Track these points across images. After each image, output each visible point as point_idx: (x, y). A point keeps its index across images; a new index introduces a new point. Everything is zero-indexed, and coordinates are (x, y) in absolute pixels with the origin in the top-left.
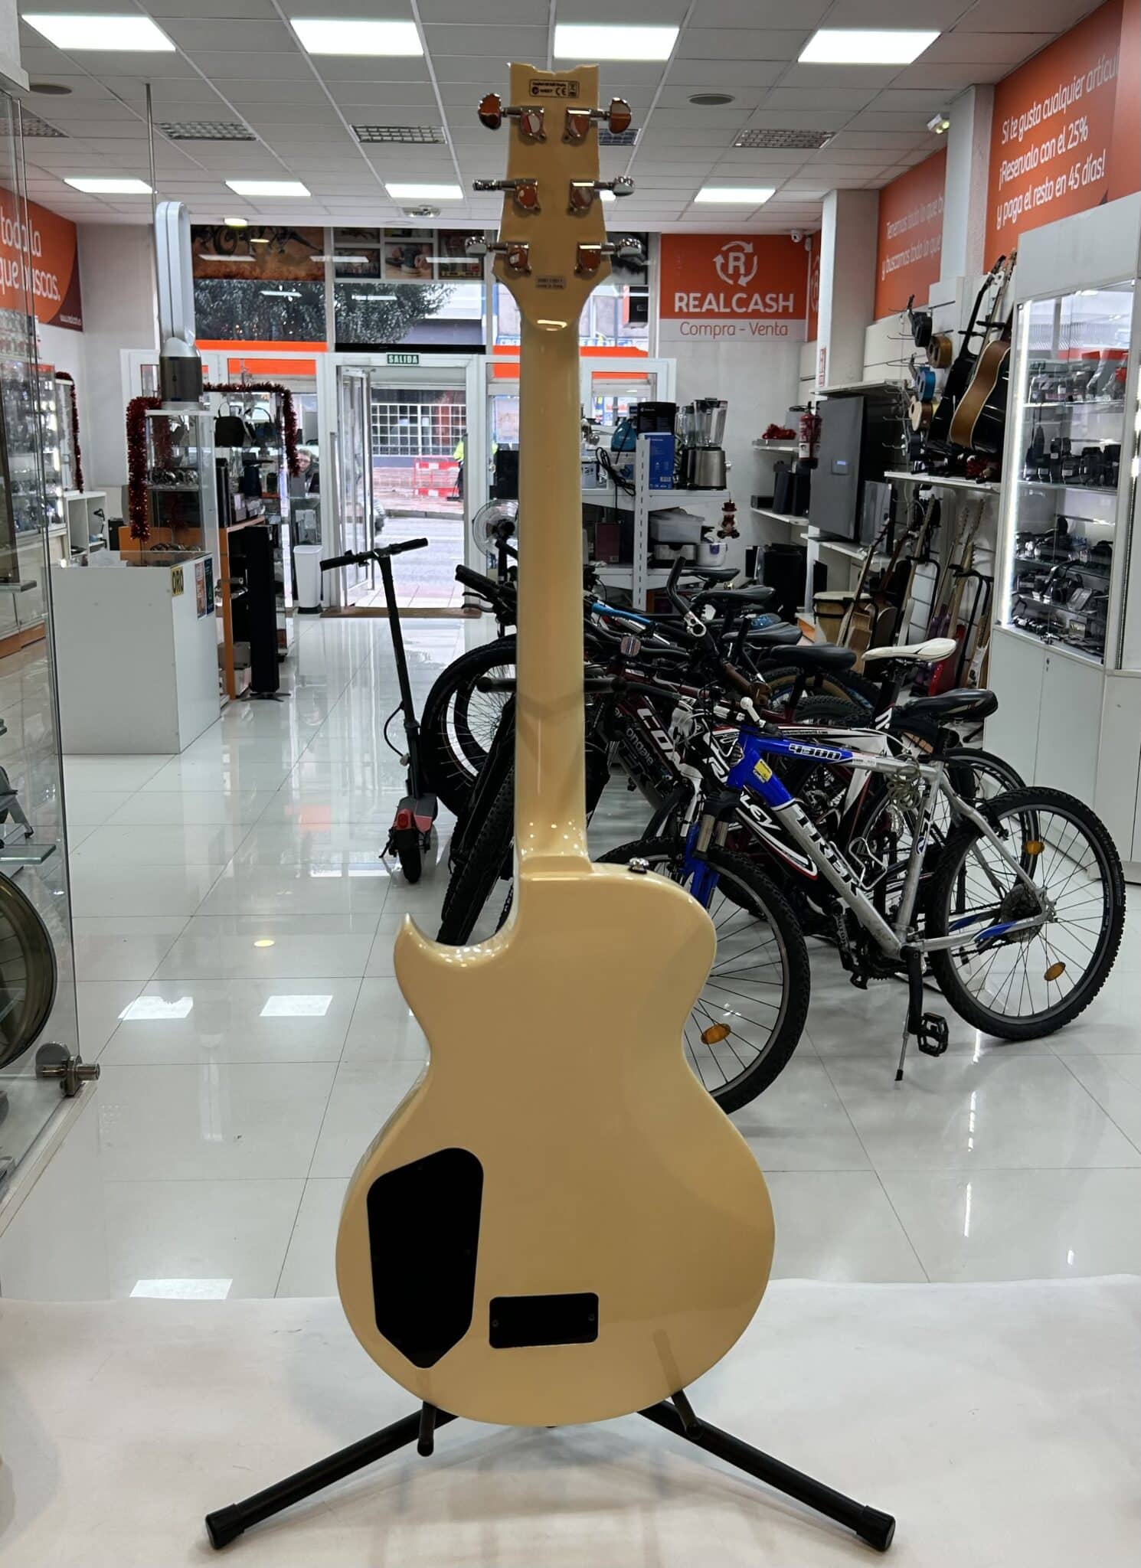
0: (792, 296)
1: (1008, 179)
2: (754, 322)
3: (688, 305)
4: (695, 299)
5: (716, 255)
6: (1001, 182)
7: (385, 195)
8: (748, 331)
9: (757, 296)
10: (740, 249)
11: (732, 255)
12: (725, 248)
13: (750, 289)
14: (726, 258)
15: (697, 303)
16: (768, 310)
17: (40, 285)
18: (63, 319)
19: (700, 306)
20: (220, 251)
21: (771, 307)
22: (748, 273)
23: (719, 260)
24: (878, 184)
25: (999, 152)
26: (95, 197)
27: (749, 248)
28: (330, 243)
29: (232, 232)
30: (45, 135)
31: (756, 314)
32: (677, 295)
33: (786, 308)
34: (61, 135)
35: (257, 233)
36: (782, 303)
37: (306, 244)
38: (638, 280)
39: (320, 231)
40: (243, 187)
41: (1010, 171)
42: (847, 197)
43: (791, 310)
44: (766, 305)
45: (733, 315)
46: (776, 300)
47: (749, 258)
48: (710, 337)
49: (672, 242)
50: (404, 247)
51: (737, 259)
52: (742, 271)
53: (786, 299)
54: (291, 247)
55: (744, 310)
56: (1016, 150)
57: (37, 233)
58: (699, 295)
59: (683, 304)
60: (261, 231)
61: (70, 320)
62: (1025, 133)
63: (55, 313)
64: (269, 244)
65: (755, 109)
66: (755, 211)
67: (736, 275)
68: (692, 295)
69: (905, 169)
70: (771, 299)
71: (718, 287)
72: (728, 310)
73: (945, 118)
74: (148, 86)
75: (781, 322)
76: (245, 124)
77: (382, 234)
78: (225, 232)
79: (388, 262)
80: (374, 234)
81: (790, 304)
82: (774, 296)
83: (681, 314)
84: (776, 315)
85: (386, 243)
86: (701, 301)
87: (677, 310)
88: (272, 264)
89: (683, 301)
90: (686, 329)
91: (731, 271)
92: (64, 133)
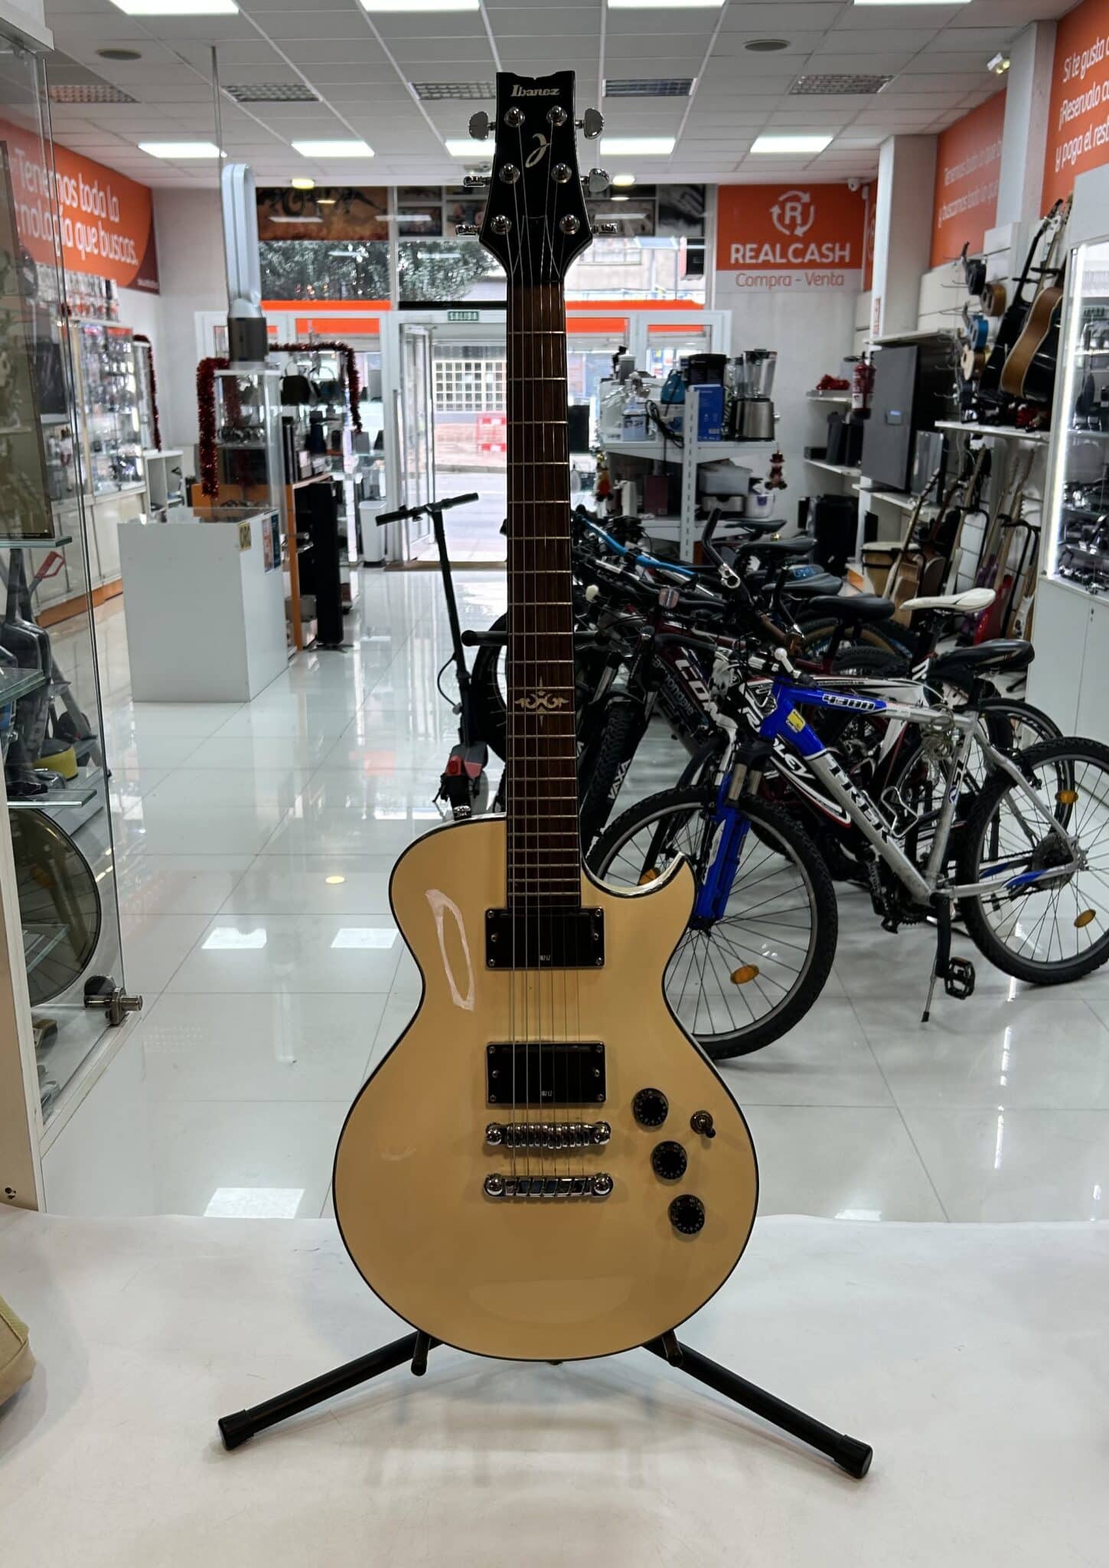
0: (848, 246)
1: (1068, 119)
2: (810, 272)
3: (744, 256)
4: (751, 250)
5: (772, 205)
6: (1061, 122)
7: (445, 153)
8: (804, 281)
9: (813, 247)
10: (796, 199)
11: (789, 205)
12: (781, 199)
13: (806, 240)
14: (783, 208)
15: (753, 254)
16: (825, 261)
17: (118, 250)
18: (141, 282)
19: (756, 257)
20: (289, 213)
21: (827, 257)
22: (804, 222)
23: (776, 211)
24: (938, 128)
25: (1059, 91)
26: (169, 163)
27: (806, 198)
28: (394, 201)
29: (300, 194)
30: (119, 101)
31: (813, 264)
32: (734, 247)
33: (842, 258)
34: (133, 101)
35: (323, 194)
36: (838, 253)
37: (370, 203)
38: (695, 232)
39: (384, 191)
40: (309, 148)
41: (1070, 110)
42: (905, 142)
43: (847, 260)
44: (822, 255)
45: (789, 266)
46: (832, 250)
47: (806, 207)
48: (765, 288)
49: (730, 194)
50: (465, 205)
51: (793, 209)
52: (799, 221)
53: (842, 248)
54: (356, 207)
55: (799, 260)
56: (1078, 88)
57: (115, 199)
58: (754, 246)
59: (739, 256)
60: (328, 192)
61: (147, 283)
62: (1087, 70)
63: (133, 277)
64: (335, 205)
65: (810, 54)
66: (812, 160)
67: (793, 225)
68: (749, 246)
69: (965, 112)
70: (828, 249)
71: (774, 237)
72: (784, 261)
73: (1006, 57)
74: (214, 49)
75: (837, 272)
76: (309, 85)
77: (444, 191)
78: (292, 195)
79: (450, 220)
80: (436, 192)
81: (847, 253)
82: (830, 245)
83: (737, 266)
84: (832, 265)
85: (449, 201)
86: (758, 252)
87: (733, 261)
88: (338, 223)
89: (739, 252)
90: (742, 280)
91: (787, 221)
92: (138, 99)
